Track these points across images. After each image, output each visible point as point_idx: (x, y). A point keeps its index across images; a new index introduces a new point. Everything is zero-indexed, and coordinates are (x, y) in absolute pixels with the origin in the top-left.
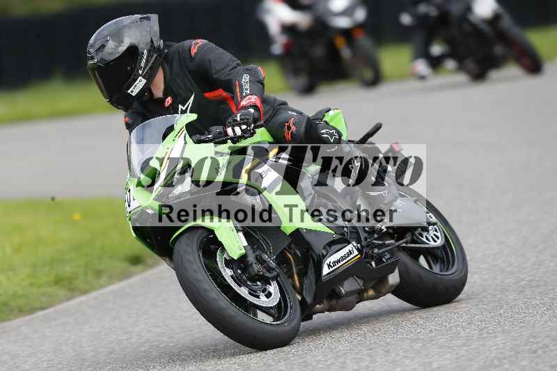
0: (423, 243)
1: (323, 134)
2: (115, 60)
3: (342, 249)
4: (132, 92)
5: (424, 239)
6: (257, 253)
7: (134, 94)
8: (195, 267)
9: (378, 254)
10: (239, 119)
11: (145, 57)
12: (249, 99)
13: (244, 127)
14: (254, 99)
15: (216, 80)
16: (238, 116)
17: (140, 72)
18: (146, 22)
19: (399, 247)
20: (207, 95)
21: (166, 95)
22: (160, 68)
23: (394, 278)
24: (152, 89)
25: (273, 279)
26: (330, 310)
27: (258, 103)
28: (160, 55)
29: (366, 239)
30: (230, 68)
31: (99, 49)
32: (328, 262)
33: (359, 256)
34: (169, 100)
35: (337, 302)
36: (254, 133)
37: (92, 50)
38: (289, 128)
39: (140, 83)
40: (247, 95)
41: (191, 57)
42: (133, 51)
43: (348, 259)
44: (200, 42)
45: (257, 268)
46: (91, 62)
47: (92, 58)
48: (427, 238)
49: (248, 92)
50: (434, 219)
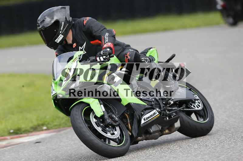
0: (192, 108)
1: (142, 59)
2: (49, 27)
3: (151, 112)
4: (57, 41)
5: (193, 107)
6: (110, 114)
7: (58, 42)
8: (79, 121)
9: (169, 114)
10: (102, 54)
11: (63, 26)
12: (108, 44)
13: (104, 57)
14: (110, 44)
15: (95, 36)
16: (102, 52)
17: (61, 32)
18: (63, 10)
19: (180, 110)
20: (91, 42)
21: (73, 42)
22: (71, 30)
23: (177, 125)
24: (67, 40)
25: (117, 126)
26: (146, 140)
27: (112, 46)
28: (70, 25)
29: (163, 107)
30: (101, 30)
31: (42, 22)
32: (144, 118)
33: (159, 115)
34: (75, 45)
35: (149, 136)
36: (110, 60)
37: (39, 22)
38: (127, 57)
39: (61, 37)
40: (107, 43)
41: (84, 25)
42: (57, 23)
43: (153, 116)
44: (88, 18)
45: (109, 121)
46: (38, 28)
47: (39, 26)
48: (194, 106)
49: (107, 41)
50: (198, 98)
